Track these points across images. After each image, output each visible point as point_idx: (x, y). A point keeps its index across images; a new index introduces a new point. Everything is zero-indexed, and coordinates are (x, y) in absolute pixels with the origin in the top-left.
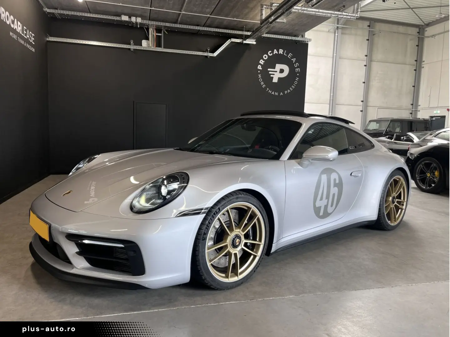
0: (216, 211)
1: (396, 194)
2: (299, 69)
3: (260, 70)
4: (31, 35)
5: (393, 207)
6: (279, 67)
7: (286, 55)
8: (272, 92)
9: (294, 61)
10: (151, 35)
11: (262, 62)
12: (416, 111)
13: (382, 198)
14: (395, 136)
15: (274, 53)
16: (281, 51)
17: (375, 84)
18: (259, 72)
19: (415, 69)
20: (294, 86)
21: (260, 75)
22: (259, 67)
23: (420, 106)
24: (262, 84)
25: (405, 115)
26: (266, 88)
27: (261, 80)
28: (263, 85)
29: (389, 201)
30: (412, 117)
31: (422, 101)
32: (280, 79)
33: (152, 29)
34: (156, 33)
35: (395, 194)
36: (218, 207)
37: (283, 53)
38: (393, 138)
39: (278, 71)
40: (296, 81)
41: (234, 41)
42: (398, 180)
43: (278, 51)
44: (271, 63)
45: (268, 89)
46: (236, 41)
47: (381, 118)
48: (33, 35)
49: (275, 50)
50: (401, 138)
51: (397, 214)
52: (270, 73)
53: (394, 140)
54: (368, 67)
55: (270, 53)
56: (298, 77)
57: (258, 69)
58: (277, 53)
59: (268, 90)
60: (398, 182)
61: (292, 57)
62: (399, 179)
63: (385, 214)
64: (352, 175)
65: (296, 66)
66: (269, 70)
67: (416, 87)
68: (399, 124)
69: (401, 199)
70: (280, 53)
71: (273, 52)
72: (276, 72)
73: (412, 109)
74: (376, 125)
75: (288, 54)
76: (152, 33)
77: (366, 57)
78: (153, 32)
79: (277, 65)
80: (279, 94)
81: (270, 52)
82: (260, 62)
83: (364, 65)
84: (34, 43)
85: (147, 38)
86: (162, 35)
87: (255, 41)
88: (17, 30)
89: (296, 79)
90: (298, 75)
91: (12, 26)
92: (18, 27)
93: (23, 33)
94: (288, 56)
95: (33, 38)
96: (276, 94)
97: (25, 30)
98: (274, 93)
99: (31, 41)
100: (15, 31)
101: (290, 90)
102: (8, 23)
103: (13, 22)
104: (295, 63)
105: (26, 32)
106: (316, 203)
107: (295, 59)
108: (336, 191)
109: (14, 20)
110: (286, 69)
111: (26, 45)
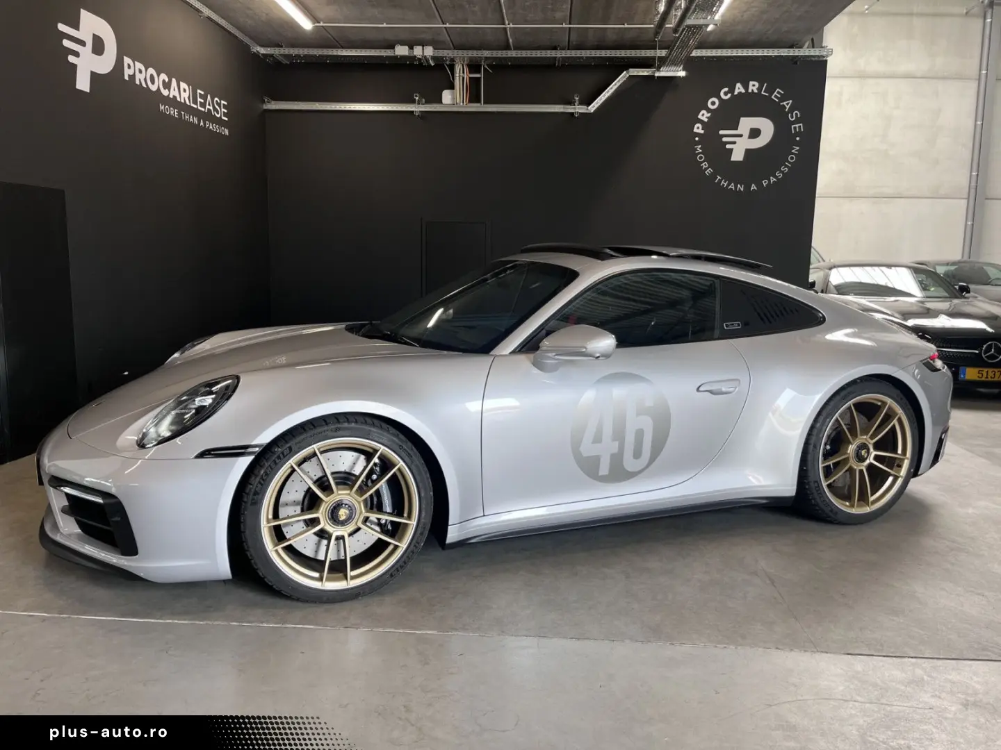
0: (283, 453)
2: (801, 125)
3: (698, 134)
4: (219, 105)
6: (746, 124)
7: (767, 95)
8: (729, 185)
9: (788, 107)
10: (458, 78)
11: (704, 116)
15: (736, 93)
16: (753, 86)
20: (786, 166)
21: (700, 146)
22: (698, 129)
24: (704, 166)
26: (713, 176)
28: (706, 169)
32: (748, 152)
33: (460, 66)
34: (470, 73)
36: (288, 445)
37: (760, 89)
39: (746, 133)
40: (793, 154)
41: (636, 74)
43: (746, 87)
44: (729, 116)
45: (719, 177)
46: (641, 74)
48: (223, 102)
49: (738, 85)
52: (725, 139)
55: (726, 94)
56: (797, 144)
57: (696, 133)
58: (743, 91)
59: (720, 181)
61: (783, 98)
62: (880, 401)
65: (792, 118)
66: (721, 132)
70: (750, 91)
71: (732, 90)
72: (741, 136)
75: (771, 90)
76: (461, 75)
78: (463, 73)
79: (742, 119)
80: (748, 187)
81: (726, 89)
82: (700, 117)
84: (226, 119)
85: (451, 86)
86: (481, 75)
87: (684, 69)
88: (178, 99)
89: (793, 151)
90: (798, 139)
91: (165, 92)
92: (182, 92)
93: (195, 102)
94: (773, 97)
95: (223, 110)
96: (741, 188)
97: (201, 96)
98: (736, 187)
99: (218, 116)
100: (173, 102)
101: (775, 177)
102: (154, 88)
103: (167, 85)
104: (791, 110)
105: (202, 101)
106: (582, 449)
107: (791, 101)
108: (647, 424)
109: (170, 81)
110: (767, 128)
111: (205, 124)
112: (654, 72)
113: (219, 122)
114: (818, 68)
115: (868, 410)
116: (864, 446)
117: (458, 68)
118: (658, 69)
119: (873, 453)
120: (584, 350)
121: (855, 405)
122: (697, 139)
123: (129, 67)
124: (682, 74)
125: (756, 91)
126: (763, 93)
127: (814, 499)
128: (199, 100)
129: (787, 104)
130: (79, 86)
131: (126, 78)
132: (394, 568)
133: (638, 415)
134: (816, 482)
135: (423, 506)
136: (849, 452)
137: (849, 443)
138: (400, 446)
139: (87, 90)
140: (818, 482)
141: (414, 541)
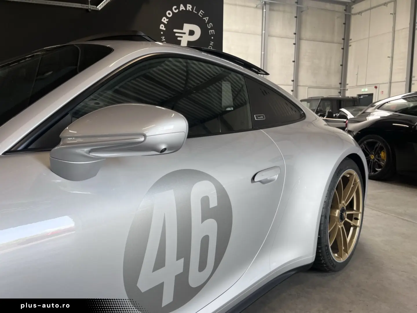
1: (346, 202)
2: (214, 31)
3: (162, 30)
5: (342, 228)
6: (187, 27)
7: (196, 12)
9: (207, 21)
11: (165, 20)
12: (345, 90)
13: (323, 218)
14: (327, 114)
16: (189, 7)
17: (305, 63)
19: (343, 47)
21: (164, 37)
22: (162, 27)
23: (348, 84)
25: (334, 94)
29: (335, 217)
30: (340, 95)
31: (350, 80)
32: (189, 42)
35: (344, 203)
38: (325, 116)
39: (187, 32)
40: (211, 45)
42: (348, 176)
43: (185, 7)
47: (311, 98)
49: (182, 5)
50: (333, 116)
51: (348, 237)
52: (177, 35)
53: (326, 118)
54: (297, 45)
55: (175, 9)
56: (212, 40)
58: (184, 9)
60: (349, 180)
61: (204, 16)
62: (351, 174)
63: (330, 246)
64: (256, 180)
65: (209, 26)
66: (175, 30)
67: (344, 65)
68: (329, 103)
69: (353, 210)
70: (188, 9)
71: (178, 8)
72: (185, 33)
73: (341, 88)
74: (307, 104)
75: (198, 11)
77: (295, 35)
79: (185, 24)
81: (175, 7)
82: (163, 20)
83: (293, 43)
89: (211, 44)
90: (212, 38)
94: (199, 14)
104: (208, 23)
110: (197, 30)
120: (142, 139)
122: (162, 33)
125: (190, 10)
126: (194, 11)
129: (206, 19)
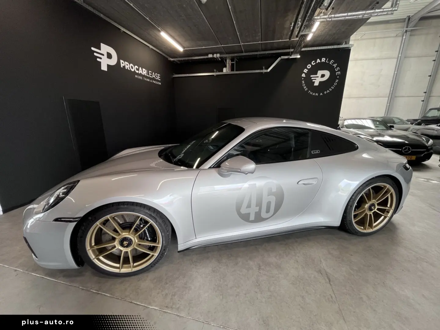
2: (340, 72)
3: (303, 77)
4: (157, 76)
5: (370, 215)
6: (320, 73)
8: (313, 94)
9: (335, 66)
11: (306, 71)
15: (317, 62)
16: (323, 60)
18: (303, 79)
20: (333, 87)
21: (304, 81)
22: (303, 75)
26: (308, 91)
27: (304, 85)
28: (305, 89)
32: (321, 82)
34: (231, 62)
37: (326, 61)
39: (320, 76)
41: (283, 58)
44: (314, 70)
45: (310, 91)
46: (285, 58)
48: (158, 75)
49: (318, 59)
52: (312, 78)
55: (314, 63)
56: (338, 79)
58: (320, 62)
59: (310, 92)
60: (381, 189)
61: (334, 63)
64: (299, 183)
66: (311, 76)
69: (386, 207)
70: (322, 61)
71: (316, 62)
72: (318, 77)
75: (329, 61)
76: (228, 63)
79: (319, 71)
80: (319, 94)
81: (314, 61)
82: (304, 71)
84: (160, 80)
85: (226, 67)
86: (234, 62)
87: (300, 55)
88: (142, 74)
89: (336, 81)
90: (338, 77)
91: (137, 72)
92: (144, 72)
93: (148, 74)
94: (330, 63)
95: (159, 77)
96: (317, 94)
97: (151, 73)
98: (315, 94)
99: (157, 79)
100: (140, 75)
101: (329, 90)
102: (133, 70)
103: (138, 69)
104: (336, 67)
105: (151, 74)
106: (241, 211)
107: (336, 64)
108: (273, 199)
109: (139, 68)
110: (327, 74)
111: (152, 81)
112: (289, 57)
113: (158, 81)
114: (347, 52)
115: (377, 190)
116: (373, 205)
117: (228, 60)
118: (291, 56)
119: (377, 207)
120: (240, 170)
121: (372, 188)
123: (123, 63)
124: (299, 57)
125: (324, 61)
126: (327, 62)
127: (348, 227)
128: (150, 74)
129: (335, 65)
130: (102, 68)
131: (122, 67)
132: (153, 264)
133: (268, 196)
134: (350, 221)
135: (164, 239)
136: (366, 207)
137: (366, 203)
138: (150, 215)
139: (106, 70)
140: (351, 221)
141: (161, 253)
